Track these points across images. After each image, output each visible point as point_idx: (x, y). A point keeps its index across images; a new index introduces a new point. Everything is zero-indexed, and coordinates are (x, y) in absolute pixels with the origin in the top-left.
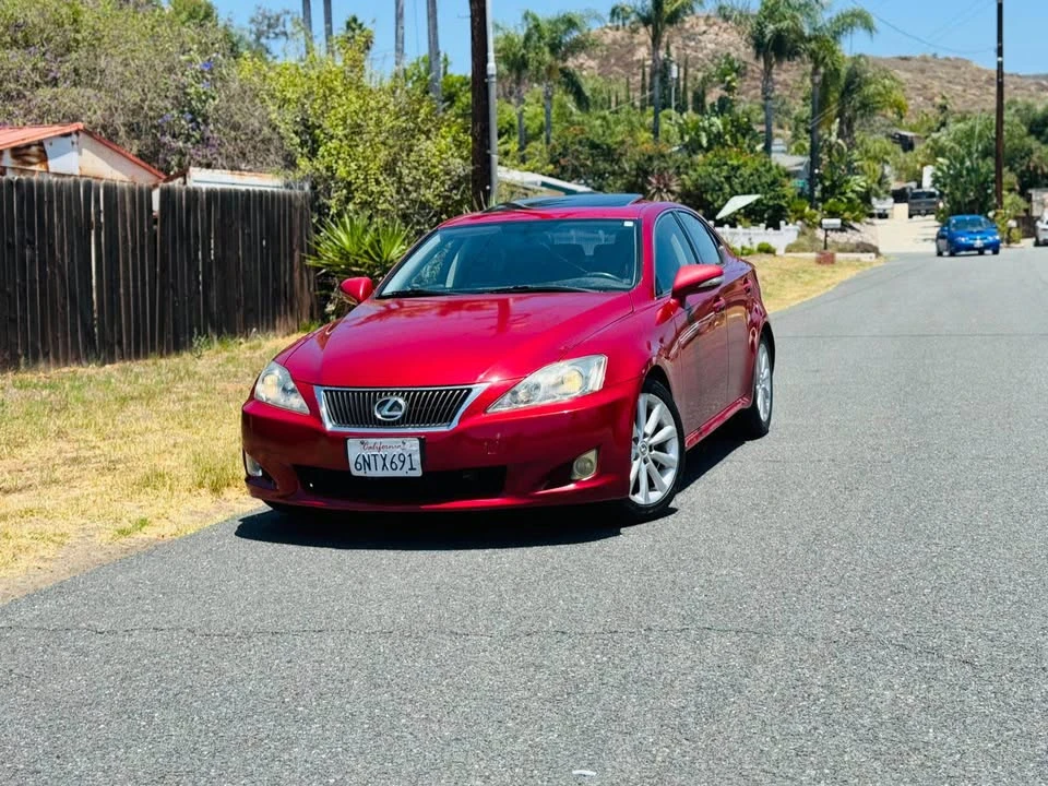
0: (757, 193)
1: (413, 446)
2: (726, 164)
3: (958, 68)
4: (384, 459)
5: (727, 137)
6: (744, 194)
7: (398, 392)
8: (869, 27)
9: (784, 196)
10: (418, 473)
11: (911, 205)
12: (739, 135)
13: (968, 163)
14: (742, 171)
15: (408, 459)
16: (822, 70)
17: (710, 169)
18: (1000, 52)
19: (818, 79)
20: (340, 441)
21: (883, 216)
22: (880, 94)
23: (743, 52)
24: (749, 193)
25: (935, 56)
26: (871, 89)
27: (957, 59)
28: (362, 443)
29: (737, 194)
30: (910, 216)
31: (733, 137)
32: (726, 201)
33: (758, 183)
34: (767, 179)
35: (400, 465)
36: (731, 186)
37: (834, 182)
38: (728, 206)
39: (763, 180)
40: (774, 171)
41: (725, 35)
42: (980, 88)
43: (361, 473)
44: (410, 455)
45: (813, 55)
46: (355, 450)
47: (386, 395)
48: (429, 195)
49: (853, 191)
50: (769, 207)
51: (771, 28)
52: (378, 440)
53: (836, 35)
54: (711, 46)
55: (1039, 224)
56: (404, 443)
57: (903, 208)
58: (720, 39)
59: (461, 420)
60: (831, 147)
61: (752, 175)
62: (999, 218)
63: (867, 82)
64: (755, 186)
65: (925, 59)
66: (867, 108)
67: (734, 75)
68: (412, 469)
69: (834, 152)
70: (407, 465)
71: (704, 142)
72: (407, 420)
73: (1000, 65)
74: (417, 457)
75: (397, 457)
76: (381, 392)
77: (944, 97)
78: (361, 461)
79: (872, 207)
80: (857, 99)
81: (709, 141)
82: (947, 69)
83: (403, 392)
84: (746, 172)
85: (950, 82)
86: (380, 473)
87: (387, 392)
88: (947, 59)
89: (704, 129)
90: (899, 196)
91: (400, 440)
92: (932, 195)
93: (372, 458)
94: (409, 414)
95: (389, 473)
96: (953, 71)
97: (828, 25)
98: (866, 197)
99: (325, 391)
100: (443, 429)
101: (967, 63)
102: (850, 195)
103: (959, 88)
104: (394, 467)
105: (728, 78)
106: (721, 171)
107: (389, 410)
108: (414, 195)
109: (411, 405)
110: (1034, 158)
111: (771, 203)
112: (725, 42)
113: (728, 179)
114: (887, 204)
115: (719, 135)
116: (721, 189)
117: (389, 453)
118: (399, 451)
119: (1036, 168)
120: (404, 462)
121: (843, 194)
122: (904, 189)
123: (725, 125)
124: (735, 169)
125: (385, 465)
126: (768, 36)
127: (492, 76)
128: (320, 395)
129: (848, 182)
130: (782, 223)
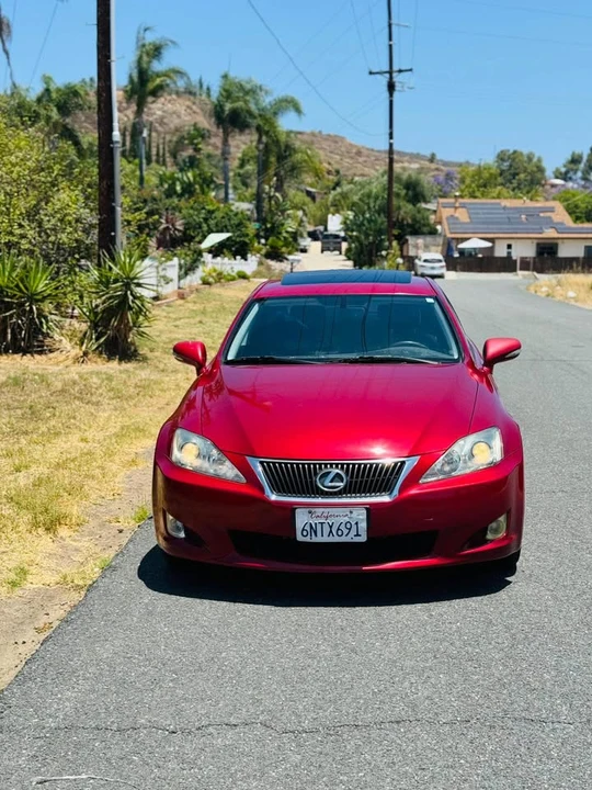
0: (228, 232)
1: (361, 516)
2: (204, 208)
3: (336, 142)
4: (331, 527)
5: (197, 187)
6: (218, 232)
7: (337, 465)
8: (298, 110)
9: (247, 235)
10: (363, 538)
11: (323, 243)
12: (205, 186)
13: (368, 216)
14: (216, 214)
15: (354, 527)
16: (264, 139)
17: (191, 211)
18: (391, 136)
19: (261, 147)
20: (290, 510)
21: (304, 251)
22: (305, 161)
23: (206, 123)
24: (222, 231)
25: (320, 132)
26: (299, 156)
27: (336, 136)
28: (310, 512)
29: (213, 232)
30: (322, 251)
31: (201, 187)
32: (205, 237)
33: (228, 223)
34: (235, 221)
35: (346, 531)
36: (208, 226)
37: (273, 224)
38: (207, 240)
39: (232, 222)
40: (240, 216)
41: (169, 105)
42: (352, 158)
43: (308, 539)
44: (357, 523)
45: (259, 129)
46: (302, 519)
47: (326, 467)
48: (64, 237)
49: (287, 232)
50: (236, 243)
51: (228, 107)
52: (326, 510)
53: (275, 114)
54: (159, 113)
55: (417, 261)
56: (351, 512)
57: (318, 245)
58: (165, 108)
59: (400, 491)
60: (270, 198)
61: (223, 217)
62: (390, 256)
63: (295, 151)
64: (226, 226)
65: (313, 134)
66: (295, 170)
67: (200, 139)
68: (358, 535)
69: (273, 202)
70: (353, 532)
71: (178, 188)
72: (349, 490)
73: (391, 145)
74: (363, 525)
75: (343, 525)
76: (320, 465)
77: (329, 164)
78: (308, 528)
79: (299, 245)
80: (288, 164)
81: (182, 188)
82: (328, 143)
83: (342, 465)
84: (219, 215)
85: (331, 152)
86: (326, 539)
87: (326, 465)
88: (329, 135)
89: (178, 179)
90: (314, 236)
91: (347, 510)
92: (337, 237)
93: (319, 527)
94: (350, 486)
95: (336, 539)
96: (333, 145)
97: (269, 107)
98: (295, 236)
99: (262, 463)
100: (385, 499)
101: (342, 139)
102: (285, 235)
103: (338, 157)
104: (340, 533)
105: (195, 141)
106: (199, 213)
107: (331, 482)
108: (52, 238)
109: (352, 477)
110: (402, 212)
111: (238, 240)
112: (170, 111)
113: (206, 220)
114: (306, 242)
115: (190, 185)
116: (200, 227)
117: (336, 521)
118: (347, 519)
119: (403, 220)
120: (350, 529)
121: (280, 233)
122: (315, 231)
123: (194, 177)
124: (211, 212)
125: (331, 531)
126: (227, 112)
127: (117, 142)
128: (255, 466)
129: (283, 225)
130: (249, 255)
